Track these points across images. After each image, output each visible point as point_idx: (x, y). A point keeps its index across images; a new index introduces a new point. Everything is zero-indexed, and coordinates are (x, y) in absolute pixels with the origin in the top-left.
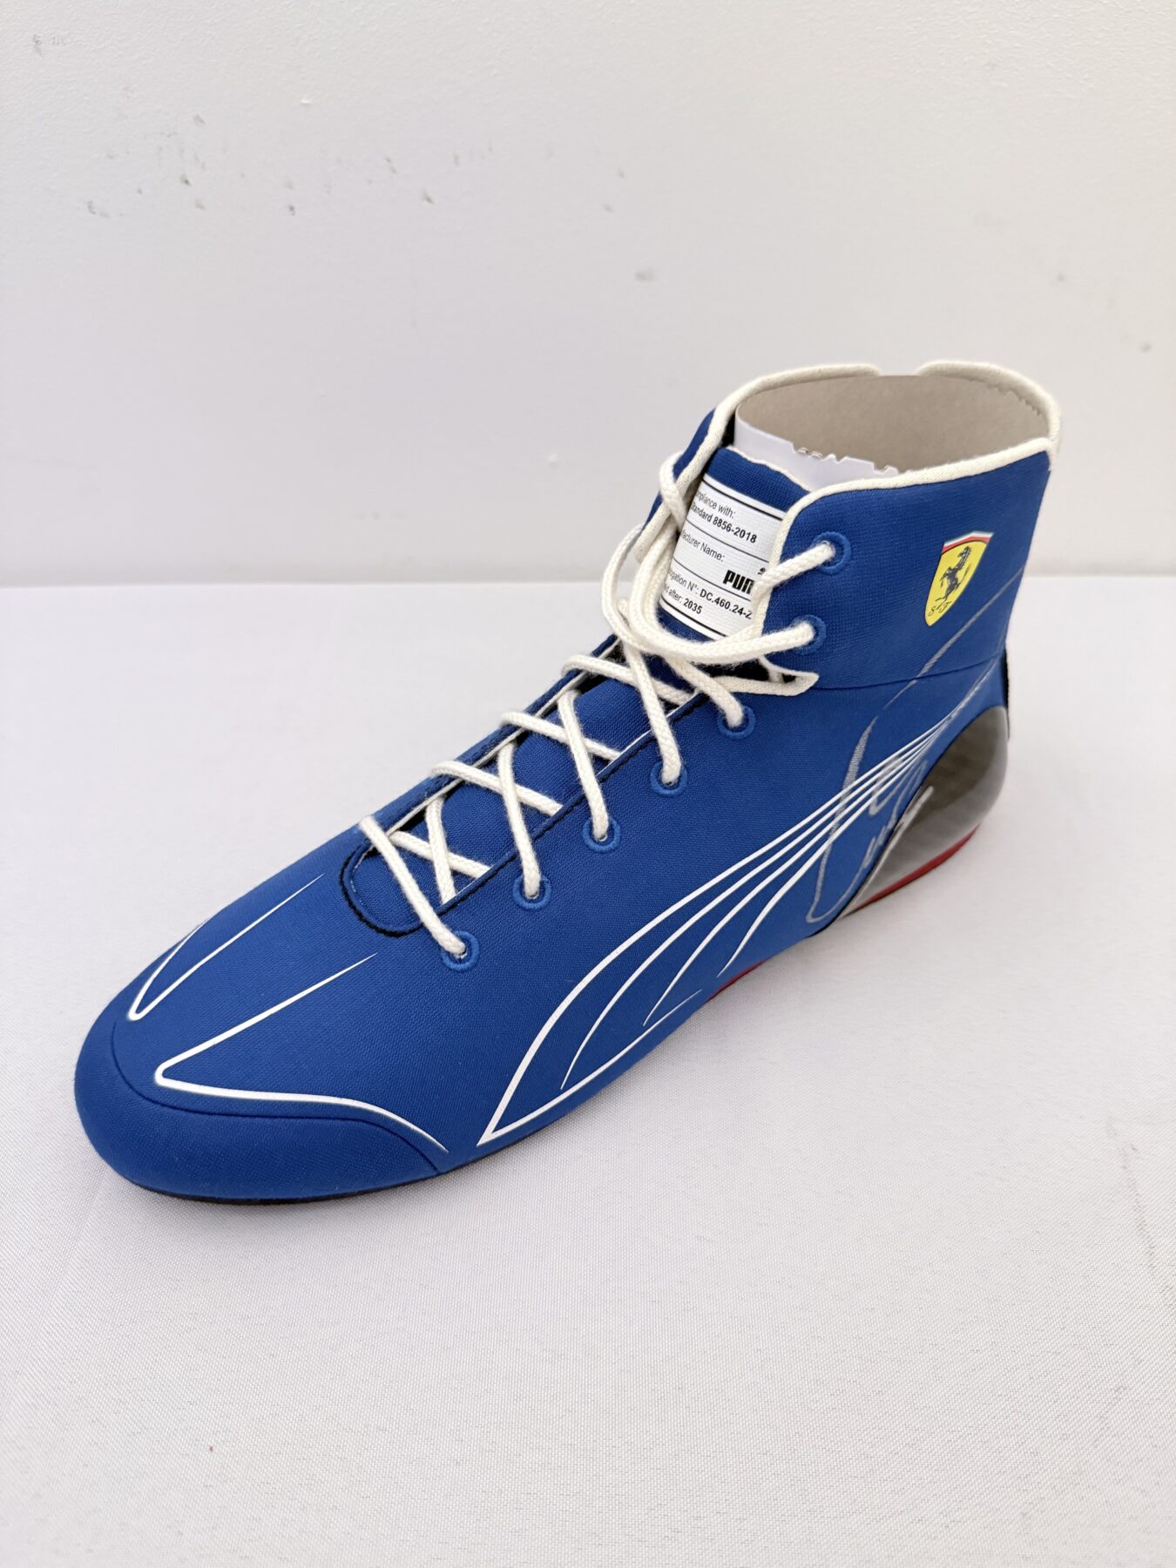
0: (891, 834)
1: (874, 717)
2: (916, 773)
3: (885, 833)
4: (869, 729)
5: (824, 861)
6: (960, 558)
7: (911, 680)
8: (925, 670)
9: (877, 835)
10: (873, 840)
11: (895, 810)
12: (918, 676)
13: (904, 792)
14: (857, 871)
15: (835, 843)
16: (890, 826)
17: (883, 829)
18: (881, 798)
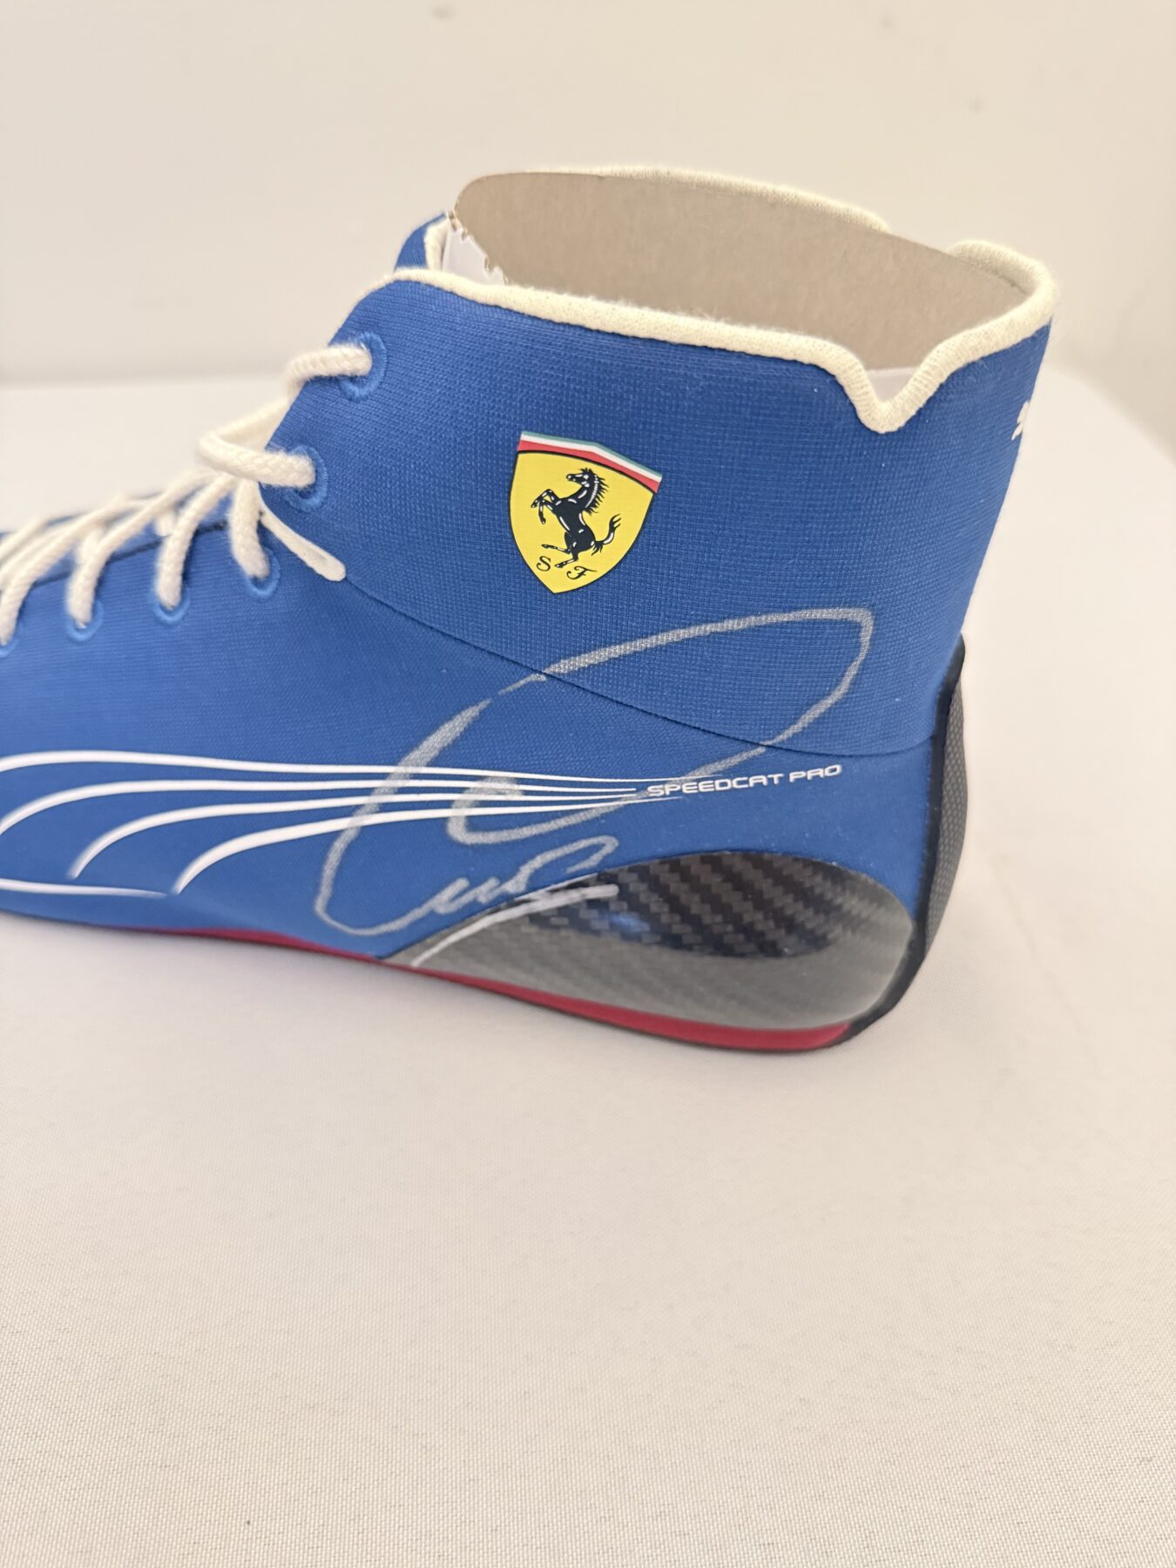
0: (510, 901)
1: (484, 698)
2: (583, 844)
3: (497, 892)
4: (470, 713)
5: (339, 846)
6: (576, 487)
7: (535, 671)
8: (562, 667)
9: (474, 883)
10: (462, 883)
11: (526, 871)
12: (547, 671)
13: (550, 856)
14: (420, 905)
15: (365, 830)
16: (511, 887)
17: (492, 882)
18: (473, 824)
